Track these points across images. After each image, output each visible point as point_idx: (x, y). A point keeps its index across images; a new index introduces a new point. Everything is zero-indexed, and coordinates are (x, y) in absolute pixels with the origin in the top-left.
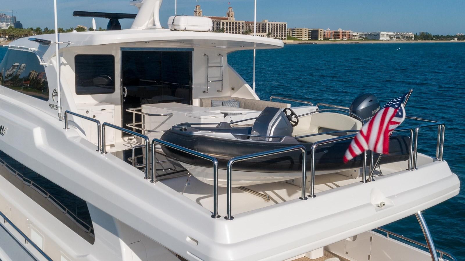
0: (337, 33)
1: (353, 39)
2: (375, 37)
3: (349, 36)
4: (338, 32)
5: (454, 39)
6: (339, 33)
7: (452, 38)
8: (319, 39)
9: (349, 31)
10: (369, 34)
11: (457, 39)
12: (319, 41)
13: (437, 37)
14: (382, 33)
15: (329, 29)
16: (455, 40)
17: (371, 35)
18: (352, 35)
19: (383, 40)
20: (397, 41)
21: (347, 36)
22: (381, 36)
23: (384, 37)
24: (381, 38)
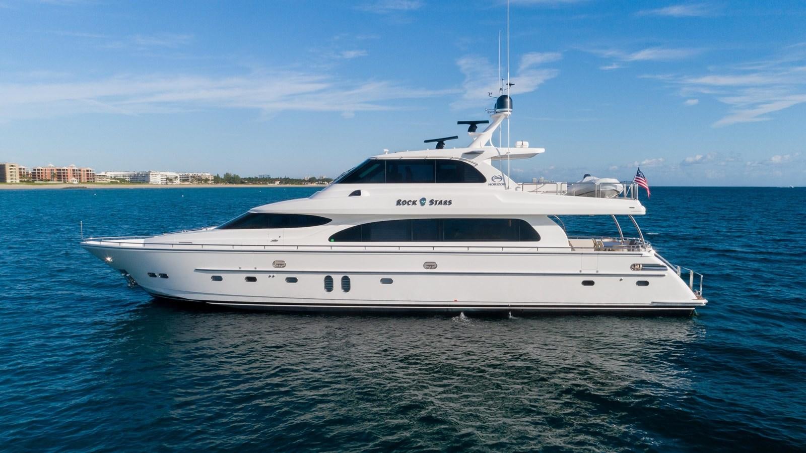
0: (62, 172)
1: (95, 182)
2: (143, 179)
3: (88, 176)
4: (64, 170)
5: (274, 183)
6: (66, 172)
7: (273, 181)
8: (9, 181)
9: (88, 169)
10: (135, 175)
11: (278, 182)
12: (9, 184)
13: (251, 180)
14: (152, 172)
15: (52, 165)
16: (276, 184)
17: (137, 175)
18: (93, 176)
19: (155, 183)
20: (180, 184)
21: (82, 176)
22: (151, 177)
23: (157, 180)
24: (151, 181)
